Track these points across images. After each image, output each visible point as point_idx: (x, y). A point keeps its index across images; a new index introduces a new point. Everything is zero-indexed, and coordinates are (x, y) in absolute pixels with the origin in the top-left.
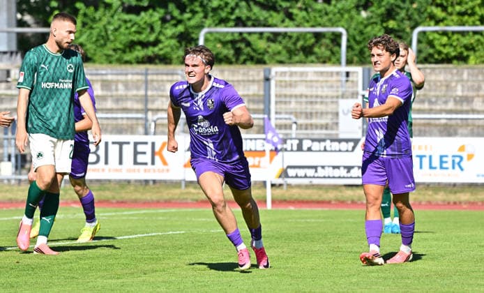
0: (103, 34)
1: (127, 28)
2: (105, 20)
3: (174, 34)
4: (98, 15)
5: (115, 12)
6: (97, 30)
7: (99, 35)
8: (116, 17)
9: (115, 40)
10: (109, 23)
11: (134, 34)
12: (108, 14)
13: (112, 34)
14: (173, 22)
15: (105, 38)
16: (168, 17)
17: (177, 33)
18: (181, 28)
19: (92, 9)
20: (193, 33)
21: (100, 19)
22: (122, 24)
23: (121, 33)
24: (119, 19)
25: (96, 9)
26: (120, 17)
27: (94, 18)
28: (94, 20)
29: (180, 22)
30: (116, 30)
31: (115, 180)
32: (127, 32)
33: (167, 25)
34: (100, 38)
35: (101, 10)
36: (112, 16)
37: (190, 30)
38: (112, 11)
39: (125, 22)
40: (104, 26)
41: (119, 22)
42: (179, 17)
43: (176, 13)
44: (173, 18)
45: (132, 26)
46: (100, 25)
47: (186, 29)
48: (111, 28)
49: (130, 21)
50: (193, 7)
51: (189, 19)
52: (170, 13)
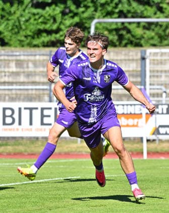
0: (17, 24)
1: (35, 20)
2: (18, 13)
3: (71, 24)
4: (13, 9)
5: (26, 7)
6: (13, 21)
7: (14, 25)
8: (27, 11)
9: (26, 29)
10: (22, 16)
11: (41, 24)
12: (21, 9)
13: (24, 24)
14: (71, 15)
15: (19, 27)
16: (67, 11)
17: (74, 23)
18: (77, 19)
19: (8, 4)
20: (86, 23)
21: (15, 13)
22: (32, 16)
23: (31, 23)
24: (29, 13)
25: (12, 5)
26: (30, 11)
27: (10, 12)
28: (10, 13)
29: (76, 14)
30: (27, 21)
31: (27, 137)
32: (36, 22)
33: (66, 17)
34: (15, 27)
35: (16, 5)
36: (24, 10)
37: (84, 21)
38: (24, 7)
39: (34, 14)
40: (18, 18)
41: (29, 15)
42: (75, 11)
43: (73, 8)
44: (71, 11)
45: (40, 18)
46: (15, 17)
47: (81, 20)
48: (23, 19)
49: (38, 14)
50: (86, 3)
51: (83, 12)
52: (69, 8)
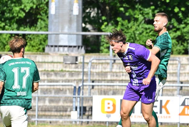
0: (133, 36)
1: (147, 33)
2: (134, 28)
3: (175, 36)
4: (130, 25)
5: (140, 23)
6: (130, 34)
8: (140, 26)
9: (140, 40)
10: (136, 30)
11: (151, 36)
12: (136, 24)
13: (138, 36)
14: (175, 29)
15: (134, 38)
16: (171, 26)
17: (176, 36)
18: (179, 33)
19: (127, 21)
20: (186, 36)
21: (131, 27)
22: (144, 30)
23: (143, 36)
24: (142, 28)
25: (129, 22)
26: (143, 26)
27: (128, 26)
28: (128, 28)
29: (178, 29)
30: (140, 34)
31: (138, 123)
32: (147, 35)
33: (171, 31)
34: (131, 38)
35: (132, 22)
36: (138, 26)
37: (184, 34)
38: (138, 23)
39: (146, 29)
40: (134, 32)
41: (142, 29)
42: (178, 27)
43: (176, 24)
44: (174, 27)
45: (150, 32)
46: (131, 31)
47: (182, 33)
48: (138, 32)
49: (149, 28)
50: (186, 21)
51: (184, 28)
52: (172, 24)
